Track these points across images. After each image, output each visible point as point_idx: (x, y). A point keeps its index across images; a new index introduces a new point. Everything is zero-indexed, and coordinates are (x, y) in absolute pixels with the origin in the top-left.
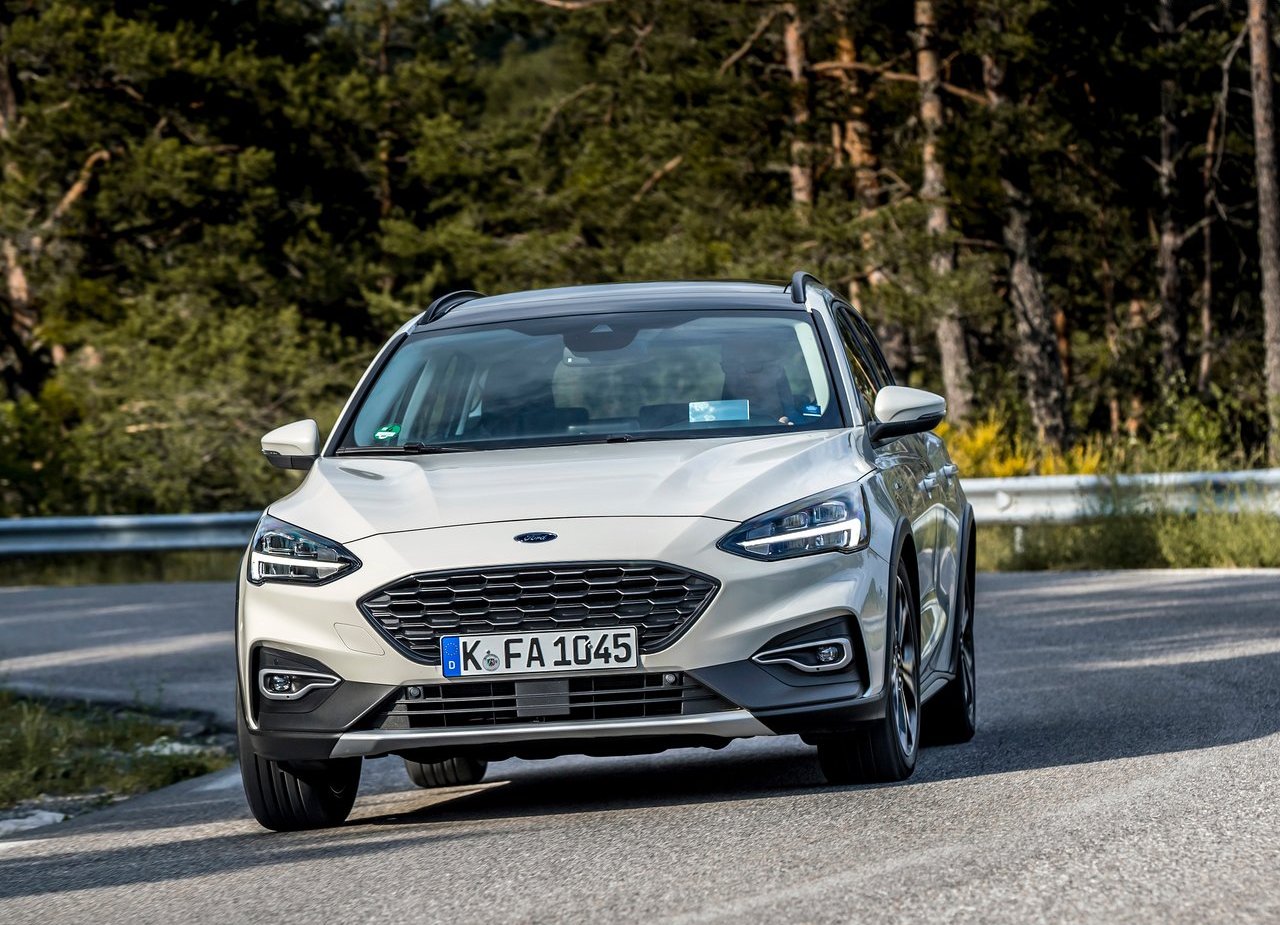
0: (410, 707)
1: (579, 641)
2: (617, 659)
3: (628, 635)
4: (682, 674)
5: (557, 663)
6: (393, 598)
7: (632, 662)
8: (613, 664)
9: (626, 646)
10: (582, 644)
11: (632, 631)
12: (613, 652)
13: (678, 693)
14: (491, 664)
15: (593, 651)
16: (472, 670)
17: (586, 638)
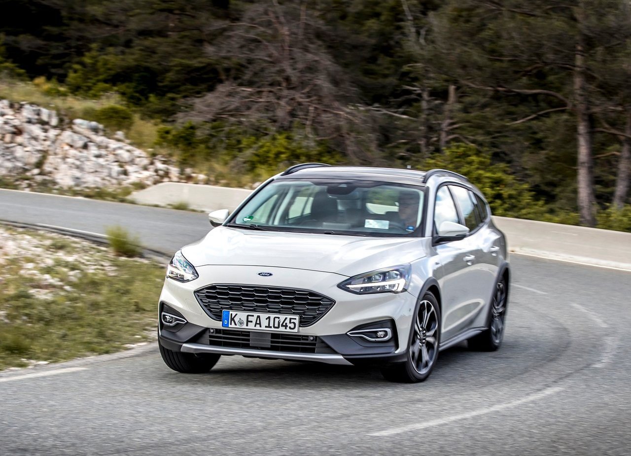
0: (210, 336)
1: (276, 319)
2: (290, 328)
3: (295, 319)
4: (316, 337)
5: (266, 327)
6: (207, 292)
7: (296, 330)
8: (288, 330)
9: (294, 323)
10: (277, 320)
11: (297, 317)
12: (289, 325)
13: (315, 344)
14: (241, 324)
15: (281, 324)
16: (233, 325)
17: (279, 318)
